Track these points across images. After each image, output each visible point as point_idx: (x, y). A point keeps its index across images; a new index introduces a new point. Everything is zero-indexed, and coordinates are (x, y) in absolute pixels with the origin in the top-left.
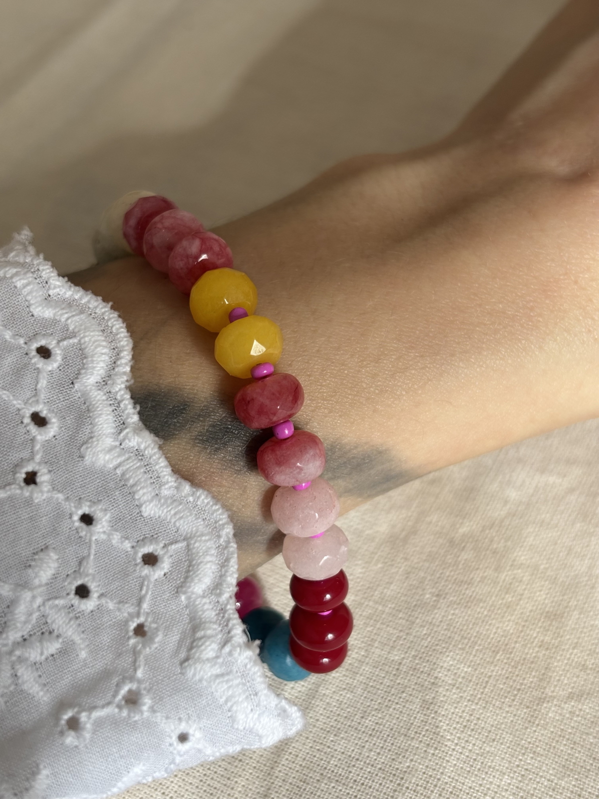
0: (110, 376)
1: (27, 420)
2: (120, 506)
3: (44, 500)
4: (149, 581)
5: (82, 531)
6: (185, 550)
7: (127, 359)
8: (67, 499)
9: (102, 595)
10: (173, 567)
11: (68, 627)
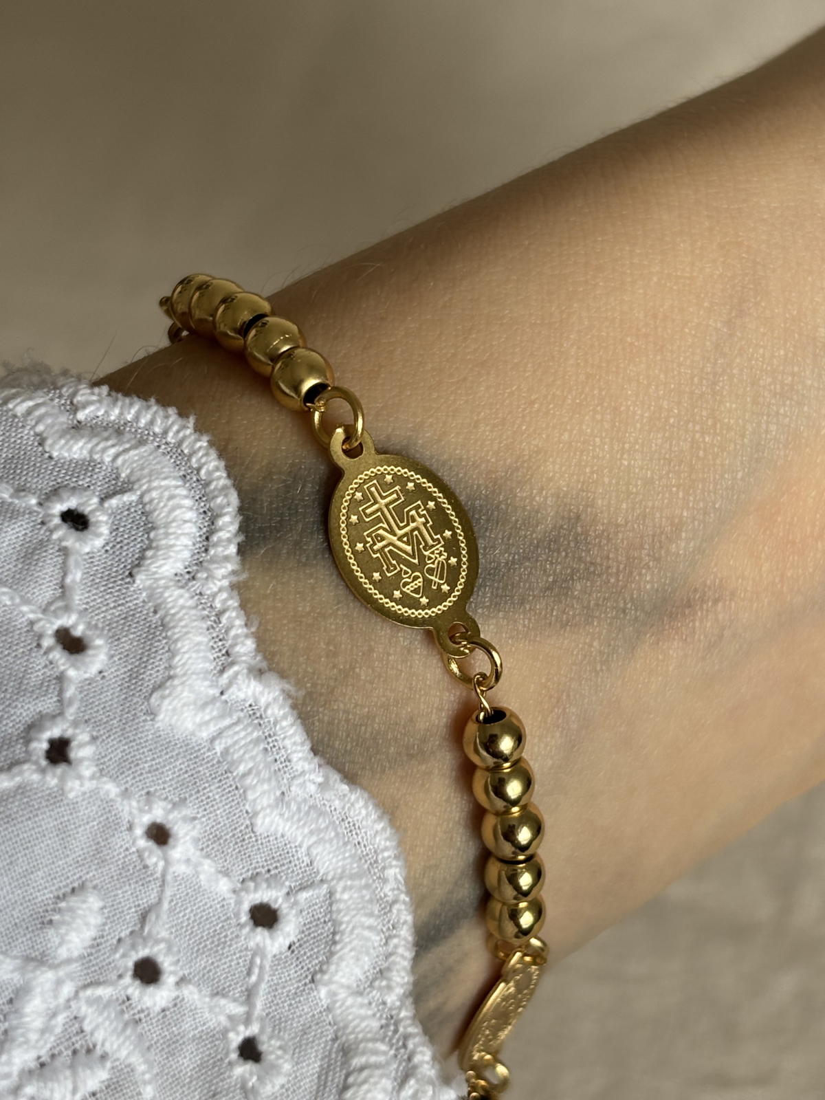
0: (200, 563)
1: (48, 642)
2: (218, 812)
3: (85, 793)
4: (263, 957)
5: (149, 856)
6: (324, 901)
7: (229, 531)
8: (126, 794)
9: (182, 981)
10: (303, 932)
11: (122, 1039)
